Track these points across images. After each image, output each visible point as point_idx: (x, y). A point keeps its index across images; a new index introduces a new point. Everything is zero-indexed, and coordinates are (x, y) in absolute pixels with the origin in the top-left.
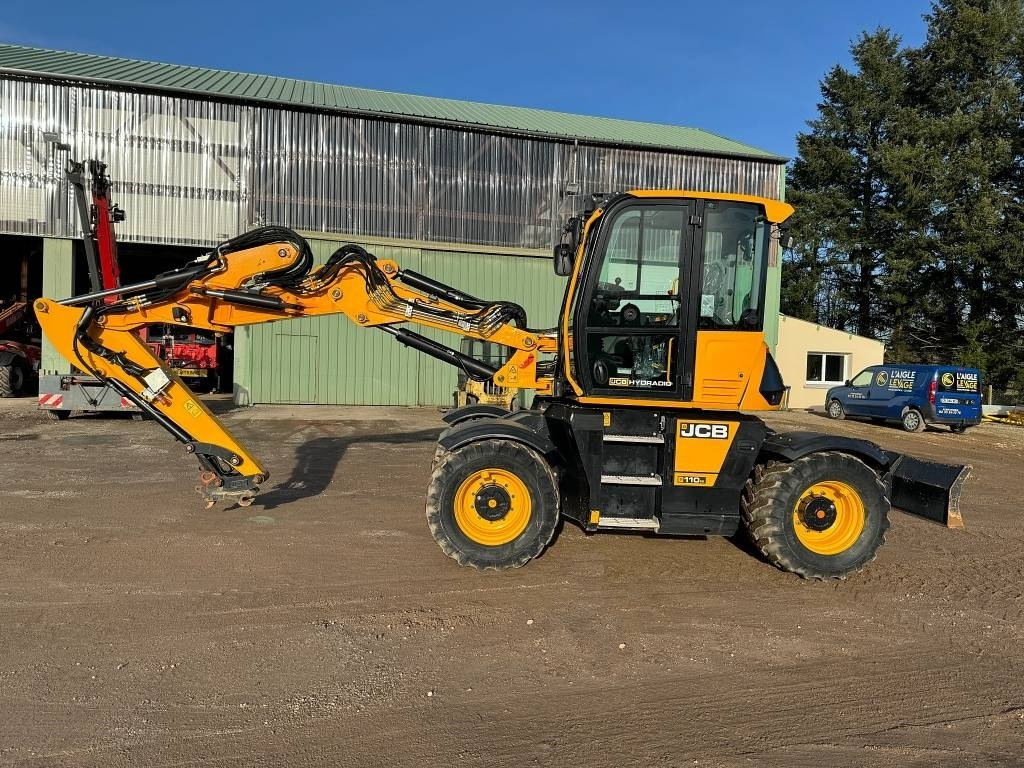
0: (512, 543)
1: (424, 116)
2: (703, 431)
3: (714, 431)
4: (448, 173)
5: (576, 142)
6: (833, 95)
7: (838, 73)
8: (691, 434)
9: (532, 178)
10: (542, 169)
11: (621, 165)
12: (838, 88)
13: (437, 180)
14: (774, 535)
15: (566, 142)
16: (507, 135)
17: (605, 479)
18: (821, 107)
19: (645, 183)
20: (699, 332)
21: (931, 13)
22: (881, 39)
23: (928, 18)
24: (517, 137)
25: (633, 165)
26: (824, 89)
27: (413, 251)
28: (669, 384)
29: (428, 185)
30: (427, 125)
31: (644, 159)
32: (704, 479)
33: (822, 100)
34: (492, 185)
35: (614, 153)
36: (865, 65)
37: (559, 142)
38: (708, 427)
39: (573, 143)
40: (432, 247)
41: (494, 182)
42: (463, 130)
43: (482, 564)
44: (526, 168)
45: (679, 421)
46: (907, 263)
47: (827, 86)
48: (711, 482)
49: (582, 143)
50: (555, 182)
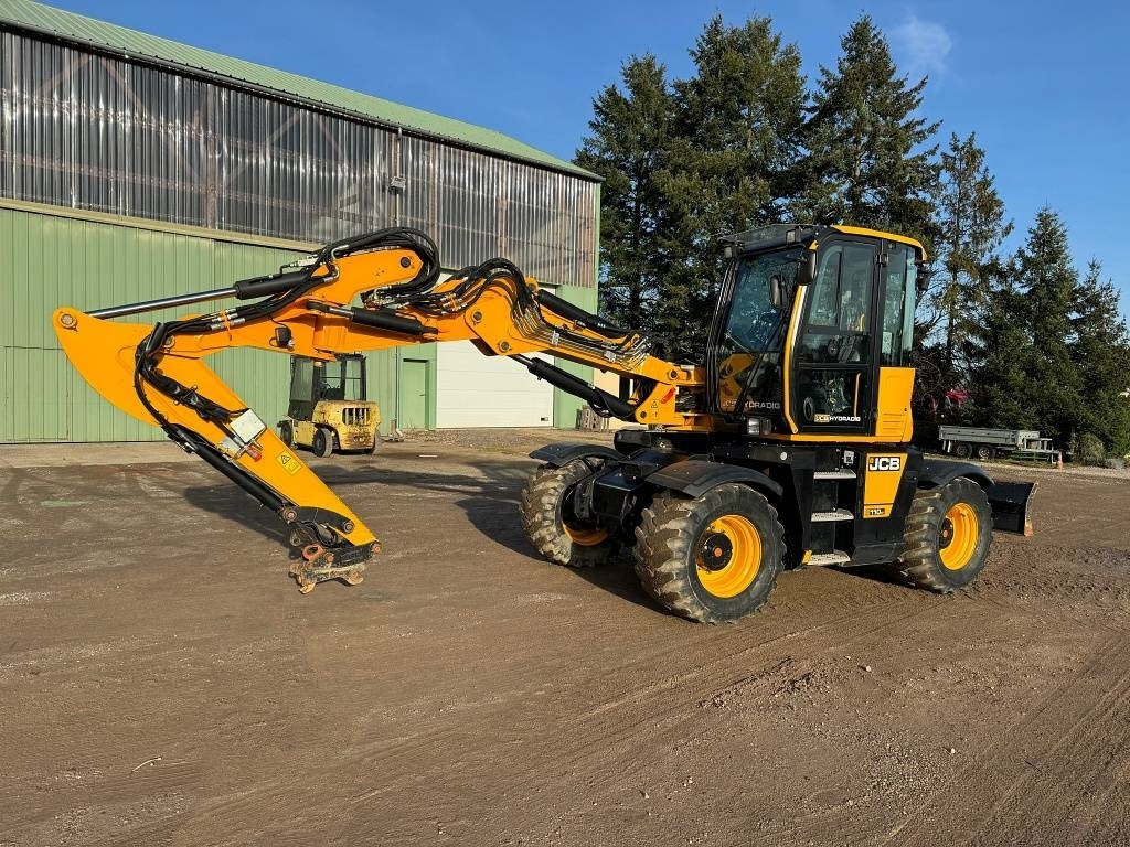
0: (747, 591)
1: (216, 73)
2: (884, 464)
3: (892, 464)
4: (247, 148)
5: (400, 131)
6: (606, 114)
7: (612, 93)
8: (875, 468)
9: (350, 166)
10: (361, 156)
11: (447, 164)
12: (610, 107)
13: (233, 156)
14: (927, 557)
15: (389, 129)
16: (318, 111)
17: (816, 518)
18: (592, 125)
19: (472, 187)
20: (882, 368)
21: (696, 49)
22: (649, 65)
23: (693, 53)
24: (330, 114)
25: (459, 165)
26: (597, 107)
27: (202, 241)
28: (857, 419)
29: (221, 160)
30: (220, 84)
31: (472, 161)
32: (883, 510)
33: (593, 116)
34: (302, 170)
35: (439, 149)
36: (637, 89)
37: (380, 128)
38: (887, 460)
39: (397, 132)
40: (228, 238)
41: (305, 167)
42: (264, 97)
43: (725, 617)
44: (342, 153)
45: (869, 455)
46: (682, 289)
47: (600, 104)
48: (887, 514)
49: (407, 133)
50: (376, 174)
